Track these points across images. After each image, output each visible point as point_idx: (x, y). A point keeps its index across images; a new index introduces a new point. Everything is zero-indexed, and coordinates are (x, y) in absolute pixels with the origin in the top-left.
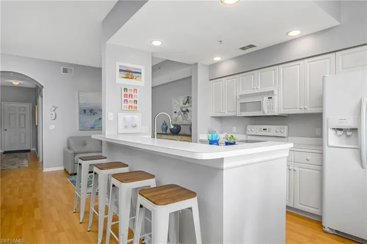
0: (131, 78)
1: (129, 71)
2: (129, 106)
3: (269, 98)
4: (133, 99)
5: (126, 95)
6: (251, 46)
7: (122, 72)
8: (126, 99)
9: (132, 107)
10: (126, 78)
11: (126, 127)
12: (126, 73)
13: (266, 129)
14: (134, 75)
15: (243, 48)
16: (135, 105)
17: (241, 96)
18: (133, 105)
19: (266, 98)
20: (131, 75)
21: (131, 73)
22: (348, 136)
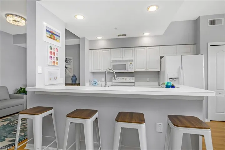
0: (54, 39)
1: (52, 33)
2: (53, 62)
3: (130, 63)
4: (55, 57)
5: (51, 53)
6: (125, 35)
7: (47, 32)
8: (51, 55)
9: (55, 63)
10: (50, 38)
11: (50, 79)
12: (50, 34)
13: (124, 79)
14: (56, 37)
15: (119, 36)
16: (57, 61)
17: (113, 61)
18: (56, 61)
19: (129, 63)
20: (54, 37)
21: (53, 35)
22: (175, 81)
